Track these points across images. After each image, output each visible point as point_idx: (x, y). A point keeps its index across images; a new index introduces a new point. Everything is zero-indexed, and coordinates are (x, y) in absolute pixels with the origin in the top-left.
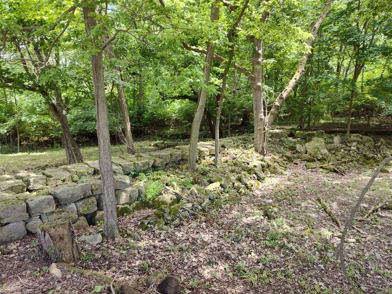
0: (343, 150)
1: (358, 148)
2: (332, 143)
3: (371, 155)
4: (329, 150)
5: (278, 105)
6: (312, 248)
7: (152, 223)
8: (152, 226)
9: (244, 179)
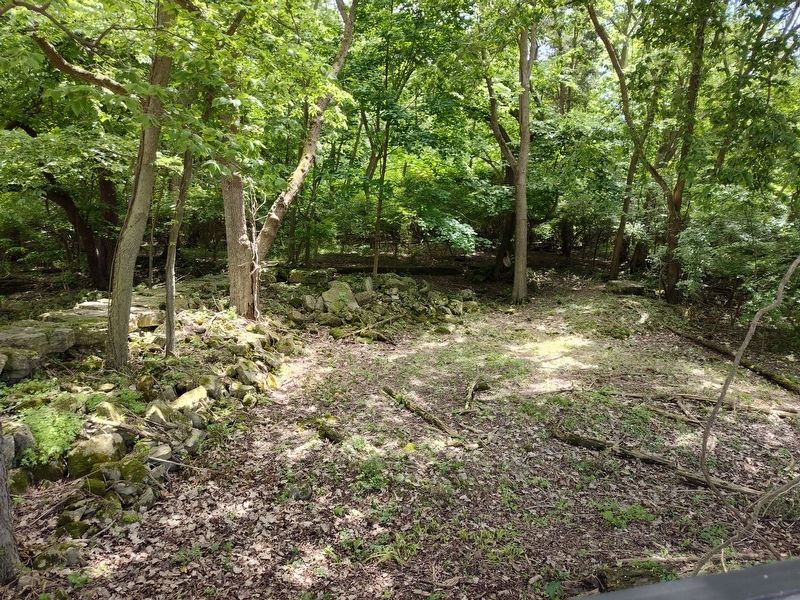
0: (380, 303)
1: (401, 298)
2: (363, 291)
3: (421, 308)
4: (361, 304)
5: (277, 218)
6: (432, 473)
7: (92, 515)
8: (95, 520)
9: (246, 373)
